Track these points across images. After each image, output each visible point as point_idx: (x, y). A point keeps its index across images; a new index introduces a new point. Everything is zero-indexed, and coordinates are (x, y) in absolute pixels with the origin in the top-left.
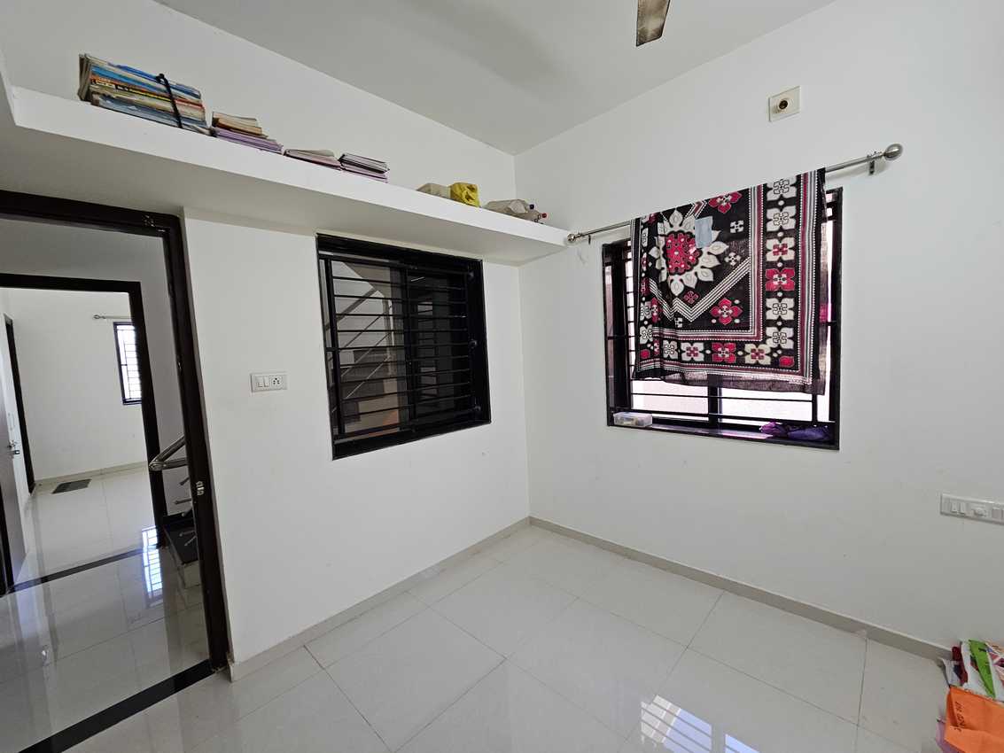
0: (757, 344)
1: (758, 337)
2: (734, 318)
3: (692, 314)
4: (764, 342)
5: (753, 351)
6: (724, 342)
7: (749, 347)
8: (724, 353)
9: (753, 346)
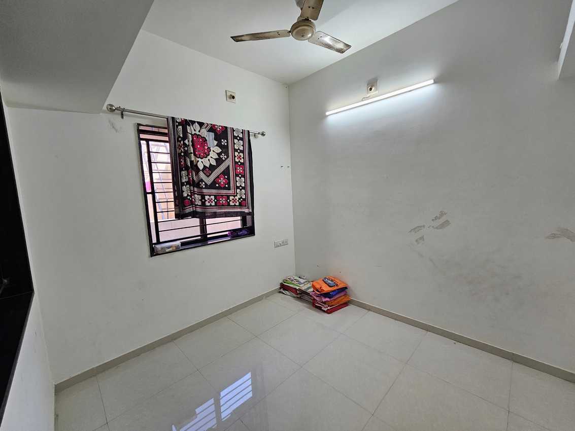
0: (234, 196)
1: (234, 193)
2: (226, 185)
3: (209, 180)
4: (236, 196)
5: (233, 199)
6: (222, 196)
7: (231, 198)
8: (223, 201)
9: (233, 197)
